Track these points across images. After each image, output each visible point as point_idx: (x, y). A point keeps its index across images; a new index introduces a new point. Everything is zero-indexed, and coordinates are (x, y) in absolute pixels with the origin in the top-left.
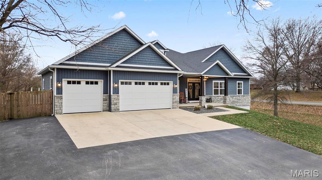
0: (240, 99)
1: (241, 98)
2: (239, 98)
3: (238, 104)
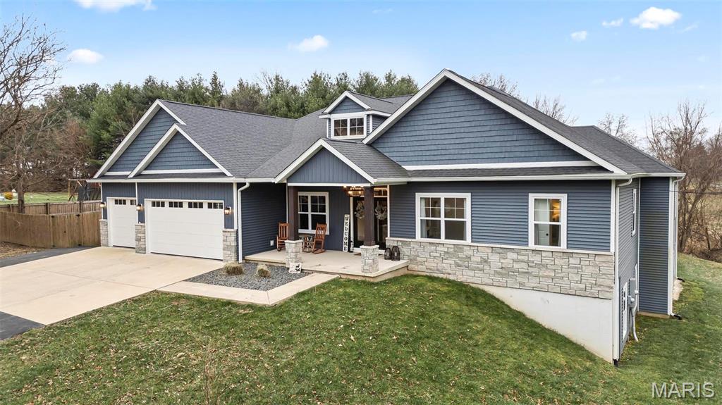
0: (546, 266)
3: (533, 282)
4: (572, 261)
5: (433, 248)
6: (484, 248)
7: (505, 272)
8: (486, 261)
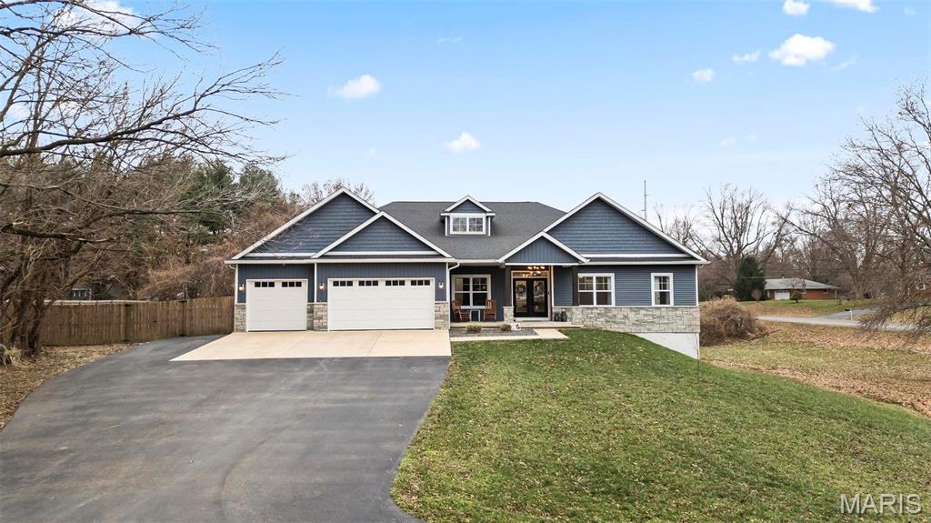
0: (663, 317)
1: (663, 314)
2: (658, 313)
3: (656, 328)
4: (678, 312)
5: (590, 311)
6: (625, 310)
7: (639, 323)
8: (626, 317)
